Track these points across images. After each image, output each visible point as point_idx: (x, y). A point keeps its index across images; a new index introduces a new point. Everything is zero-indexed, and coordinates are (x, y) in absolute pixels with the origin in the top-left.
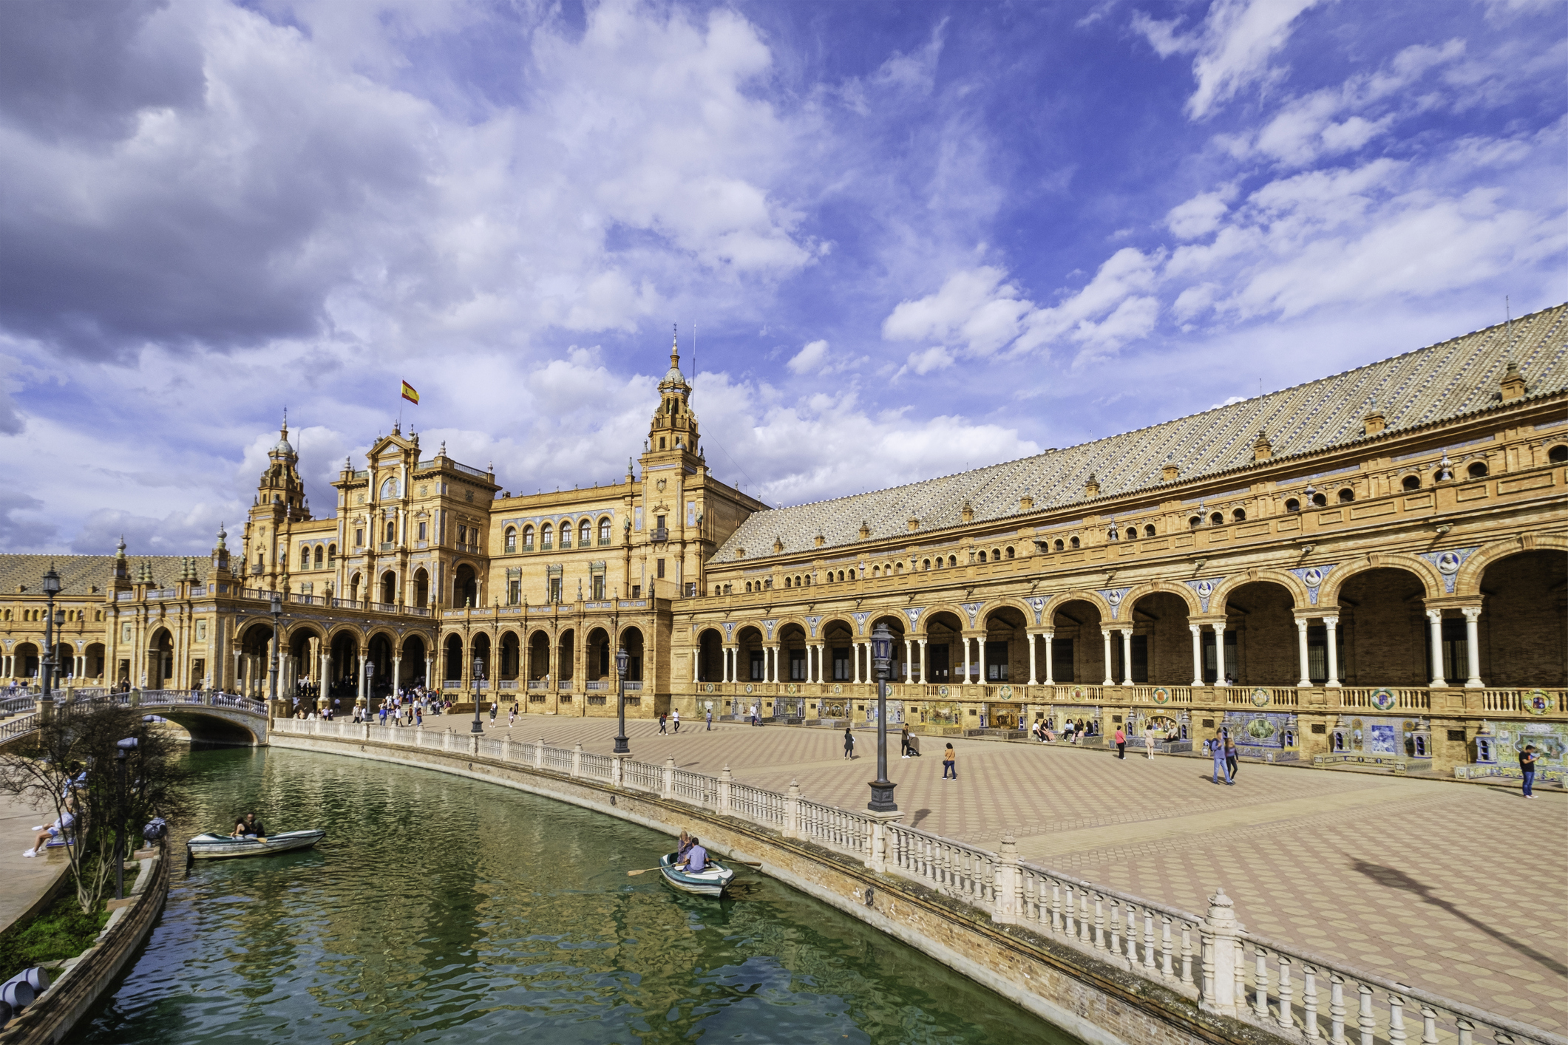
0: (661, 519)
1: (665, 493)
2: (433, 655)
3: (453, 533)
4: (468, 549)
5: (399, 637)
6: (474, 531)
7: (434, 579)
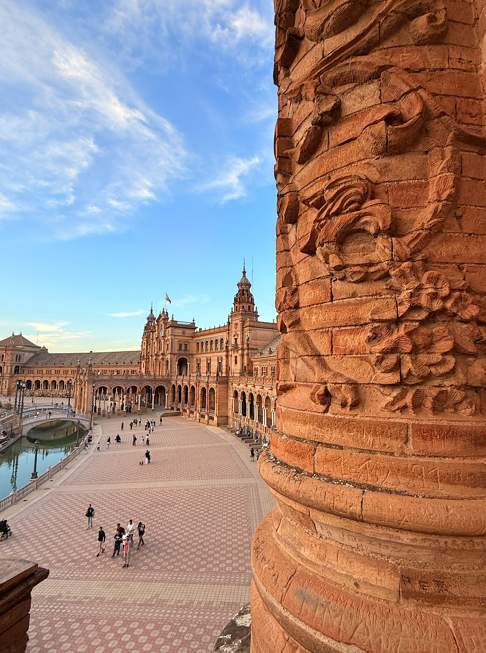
0: (236, 339)
1: (237, 329)
2: (168, 392)
3: (176, 347)
4: (183, 352)
5: (153, 387)
6: (186, 345)
7: (169, 364)
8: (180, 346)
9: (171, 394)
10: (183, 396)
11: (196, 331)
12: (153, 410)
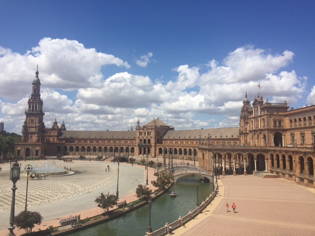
2: (267, 159)
3: (272, 124)
4: (278, 128)
5: (255, 155)
6: (280, 122)
7: (267, 137)
8: (275, 122)
9: (270, 161)
10: (281, 163)
11: (288, 110)
12: (256, 172)
